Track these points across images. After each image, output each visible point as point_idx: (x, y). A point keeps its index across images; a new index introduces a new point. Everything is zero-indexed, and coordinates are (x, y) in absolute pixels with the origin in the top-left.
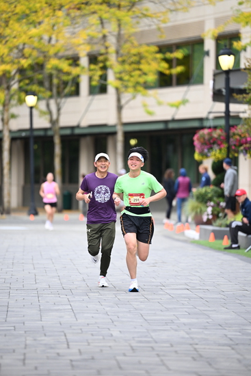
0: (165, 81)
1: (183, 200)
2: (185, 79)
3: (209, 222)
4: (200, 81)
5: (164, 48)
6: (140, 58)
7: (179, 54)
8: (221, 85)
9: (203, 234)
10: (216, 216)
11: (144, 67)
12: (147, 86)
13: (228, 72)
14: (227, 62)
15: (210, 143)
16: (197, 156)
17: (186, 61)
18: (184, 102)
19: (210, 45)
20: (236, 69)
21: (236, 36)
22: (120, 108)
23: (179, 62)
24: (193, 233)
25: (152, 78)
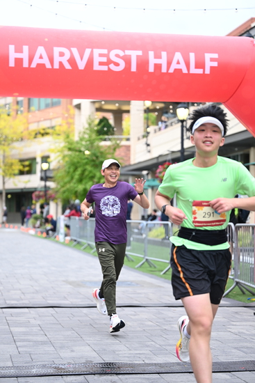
0: (22, 173)
1: (28, 219)
2: (29, 172)
3: (38, 228)
4: (35, 173)
5: (21, 161)
6: (12, 165)
7: (27, 163)
8: (43, 175)
9: (36, 232)
10: (41, 225)
11: (14, 167)
12: (15, 175)
13: (46, 171)
14: (45, 166)
15: (39, 197)
16: (34, 202)
17: (30, 166)
18: (29, 181)
19: (39, 160)
20: (49, 169)
21: (48, 157)
22: (4, 183)
23: (27, 166)
24: (32, 232)
25: (17, 172)
